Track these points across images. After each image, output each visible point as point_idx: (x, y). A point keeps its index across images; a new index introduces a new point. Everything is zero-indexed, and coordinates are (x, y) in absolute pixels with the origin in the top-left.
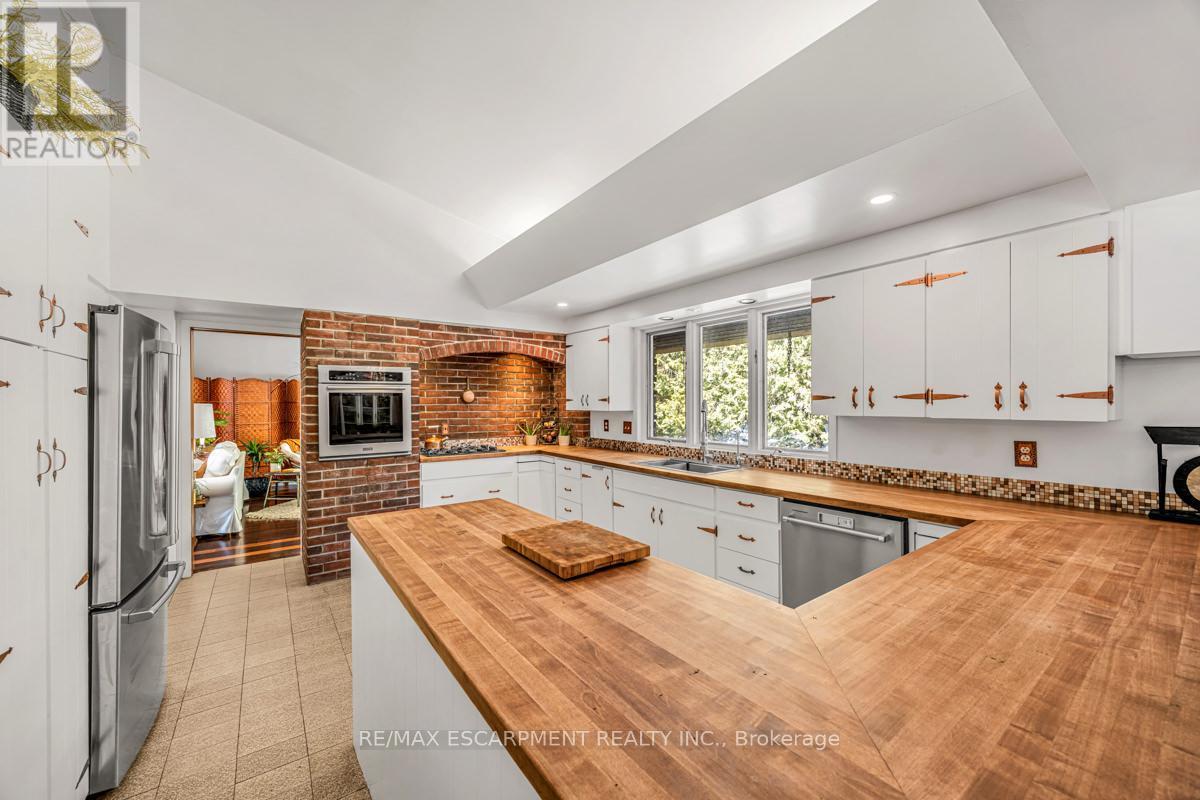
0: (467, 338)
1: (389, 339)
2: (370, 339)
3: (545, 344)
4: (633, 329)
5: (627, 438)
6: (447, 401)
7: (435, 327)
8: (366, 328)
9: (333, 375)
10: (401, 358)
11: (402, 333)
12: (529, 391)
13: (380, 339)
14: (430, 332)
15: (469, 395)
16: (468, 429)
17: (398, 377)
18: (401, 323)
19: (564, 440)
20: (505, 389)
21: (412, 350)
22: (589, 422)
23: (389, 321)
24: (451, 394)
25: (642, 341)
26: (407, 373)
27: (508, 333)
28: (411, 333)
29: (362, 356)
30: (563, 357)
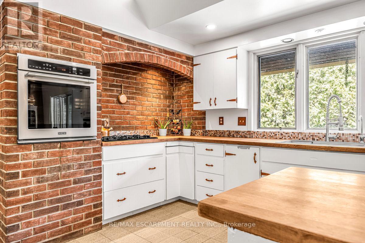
0: (135, 49)
1: (79, 40)
2: (63, 37)
3: (182, 62)
4: (248, 52)
5: (242, 129)
6: (108, 101)
7: (112, 36)
8: (59, 26)
9: (32, 64)
10: (89, 56)
11: (89, 36)
12: (160, 98)
13: (71, 38)
14: (109, 40)
15: (123, 98)
16: (122, 123)
17: (86, 72)
18: (88, 27)
19: (187, 132)
20: (146, 96)
21: (97, 52)
22: (205, 120)
23: (78, 23)
24: (111, 96)
25: (254, 61)
26: (94, 71)
27: (160, 50)
28: (96, 37)
29: (56, 51)
30: (192, 72)
